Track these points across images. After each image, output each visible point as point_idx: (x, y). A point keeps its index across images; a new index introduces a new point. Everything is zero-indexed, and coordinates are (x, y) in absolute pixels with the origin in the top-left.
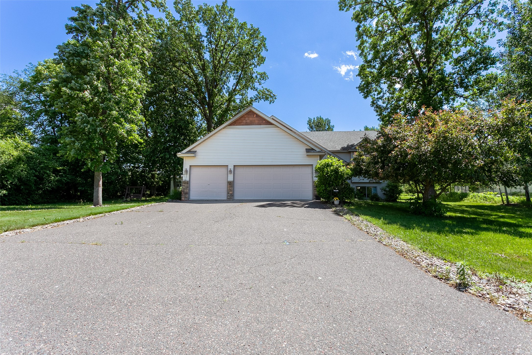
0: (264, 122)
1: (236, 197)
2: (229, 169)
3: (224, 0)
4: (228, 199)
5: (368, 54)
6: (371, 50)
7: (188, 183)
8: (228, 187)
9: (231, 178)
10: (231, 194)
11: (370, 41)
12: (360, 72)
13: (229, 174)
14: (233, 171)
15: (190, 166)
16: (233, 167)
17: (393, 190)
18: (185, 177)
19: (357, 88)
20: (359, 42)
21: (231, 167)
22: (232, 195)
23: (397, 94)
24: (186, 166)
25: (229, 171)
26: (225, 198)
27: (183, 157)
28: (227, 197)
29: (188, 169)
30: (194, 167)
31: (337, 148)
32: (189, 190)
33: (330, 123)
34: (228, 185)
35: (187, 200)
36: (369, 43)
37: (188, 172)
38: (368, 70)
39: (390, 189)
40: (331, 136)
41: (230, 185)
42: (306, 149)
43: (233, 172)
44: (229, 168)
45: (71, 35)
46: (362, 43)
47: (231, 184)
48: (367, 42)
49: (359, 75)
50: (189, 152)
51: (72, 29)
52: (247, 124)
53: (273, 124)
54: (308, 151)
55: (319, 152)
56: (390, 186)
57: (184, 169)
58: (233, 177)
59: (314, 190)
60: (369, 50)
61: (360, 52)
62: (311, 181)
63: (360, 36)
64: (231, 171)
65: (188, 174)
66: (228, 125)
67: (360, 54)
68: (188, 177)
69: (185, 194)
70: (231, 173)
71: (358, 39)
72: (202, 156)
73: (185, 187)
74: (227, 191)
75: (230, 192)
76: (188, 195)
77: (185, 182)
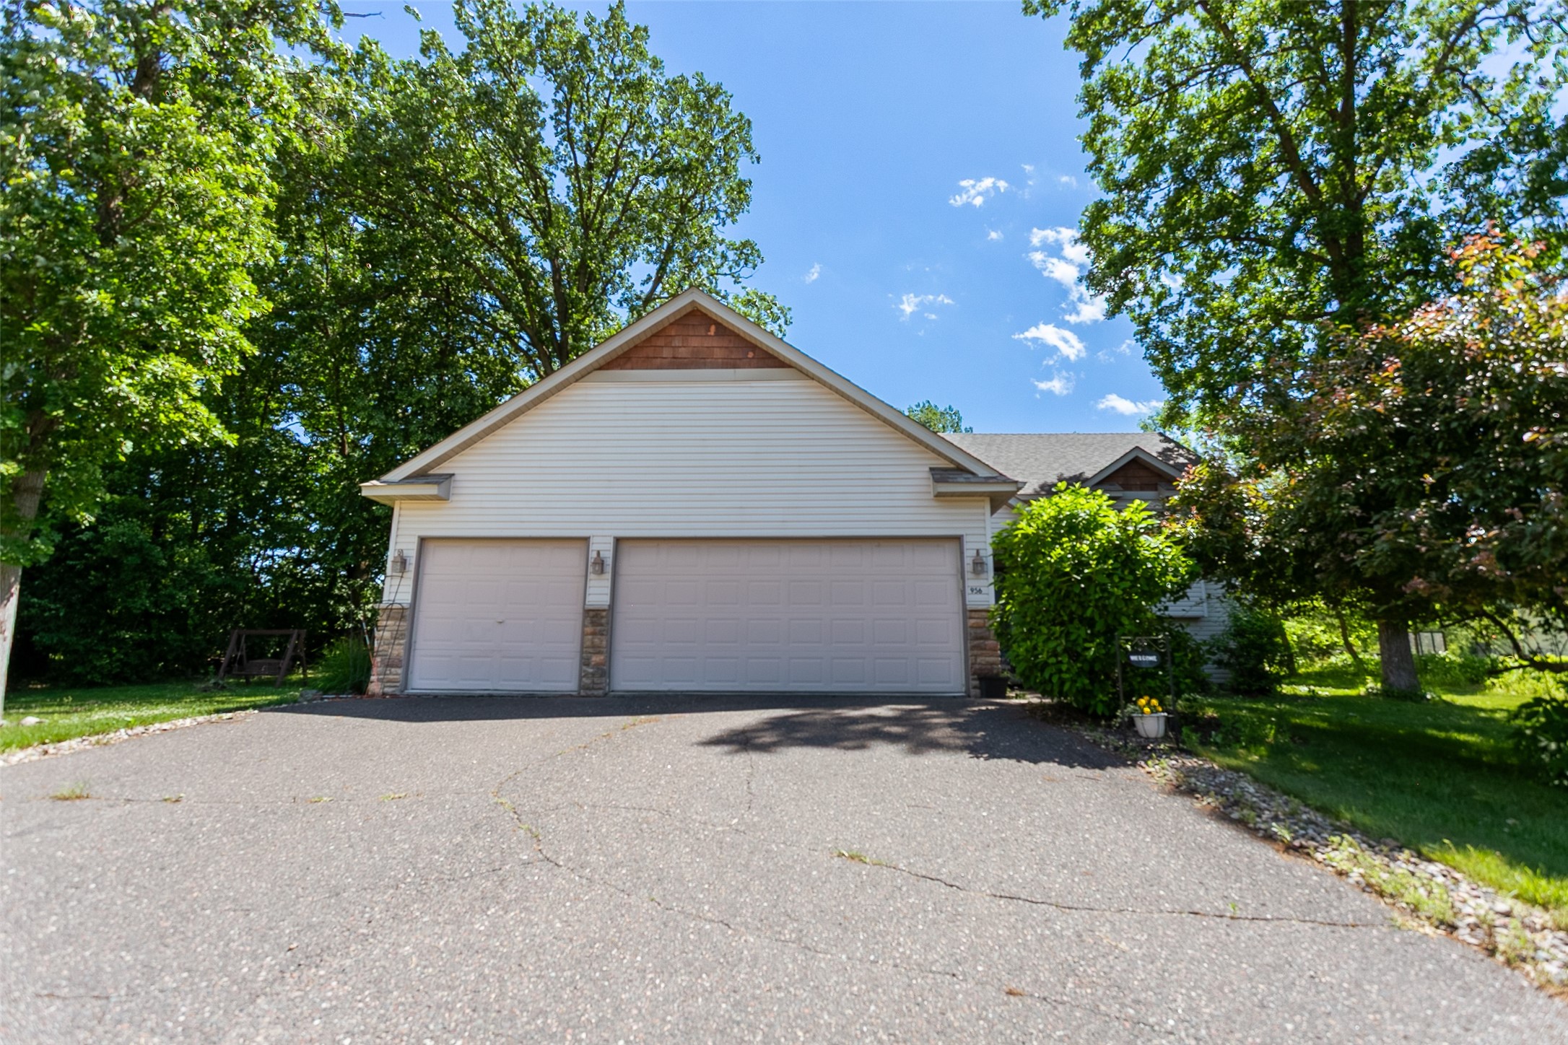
0: (751, 355)
1: (622, 680)
2: (593, 555)
3: (614, 1)
4: (581, 687)
5: (1117, 167)
6: (1128, 153)
7: (408, 615)
8: (584, 634)
9: (599, 594)
10: (598, 665)
11: (1126, 120)
12: (1089, 227)
13: (591, 576)
14: (609, 562)
15: (422, 540)
16: (610, 547)
18: (395, 589)
20: (1087, 124)
21: (602, 545)
22: (604, 671)
24: (402, 540)
25: (591, 561)
26: (566, 681)
27: (393, 498)
28: (581, 678)
29: (411, 553)
30: (440, 543)
32: (409, 648)
34: (584, 626)
35: (394, 696)
36: (1125, 126)
37: (411, 568)
41: (593, 624)
42: (931, 469)
43: (609, 569)
44: (594, 547)
46: (1100, 126)
47: (599, 623)
48: (1115, 123)
49: (1085, 238)
50: (421, 476)
52: (677, 363)
53: (789, 365)
54: (939, 475)
55: (987, 480)
57: (391, 555)
58: (608, 591)
59: (973, 648)
60: (1121, 151)
61: (1090, 157)
62: (955, 606)
63: (1091, 101)
64: (600, 563)
65: (410, 575)
66: (597, 366)
67: (1090, 168)
68: (410, 589)
69: (390, 664)
70: (602, 572)
71: (1086, 112)
72: (478, 498)
73: (387, 634)
74: (582, 652)
75: (596, 659)
76: (400, 671)
77: (389, 610)
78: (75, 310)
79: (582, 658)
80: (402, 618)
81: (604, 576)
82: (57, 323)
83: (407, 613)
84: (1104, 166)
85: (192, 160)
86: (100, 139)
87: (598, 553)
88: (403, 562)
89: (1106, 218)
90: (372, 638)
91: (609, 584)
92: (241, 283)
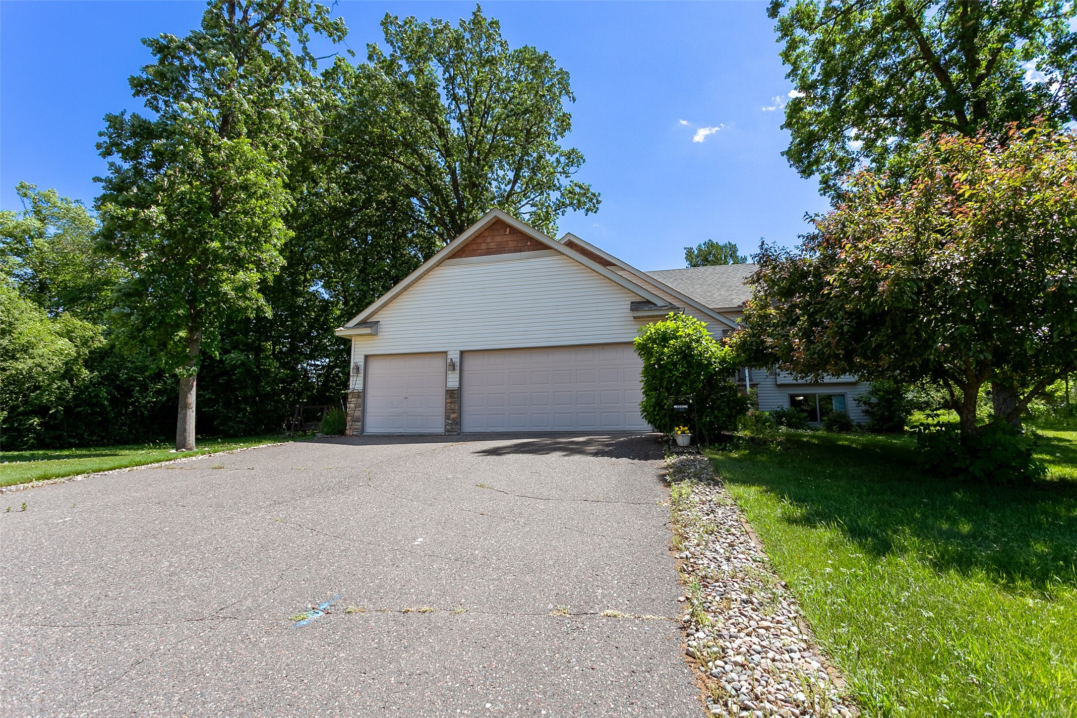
0: (529, 243)
1: (468, 426)
2: (449, 361)
3: (475, 7)
4: (446, 431)
5: (810, 71)
7: (362, 395)
8: (446, 403)
9: (453, 382)
10: (454, 419)
12: (790, 116)
13: (449, 372)
14: (458, 364)
15: (366, 357)
16: (458, 356)
17: (889, 401)
18: (355, 383)
19: (782, 154)
20: (784, 44)
21: (454, 356)
22: (458, 422)
23: (892, 159)
24: (357, 358)
25: (448, 364)
26: (441, 430)
27: (351, 336)
28: (446, 426)
29: (361, 364)
30: (375, 358)
31: (735, 301)
32: (364, 412)
33: (735, 251)
34: (446, 399)
35: (357, 436)
37: (362, 371)
38: (809, 109)
39: (881, 399)
40: (726, 275)
41: (451, 397)
42: (632, 303)
43: (458, 368)
44: (449, 357)
45: (142, 99)
46: (793, 45)
47: (454, 397)
48: (804, 42)
49: (788, 125)
50: (363, 323)
51: (142, 86)
52: (489, 252)
53: (551, 248)
54: (636, 306)
56: (879, 390)
57: (352, 365)
58: (458, 380)
60: (811, 60)
61: (789, 68)
63: (785, 29)
64: (453, 365)
65: (362, 375)
66: (447, 257)
67: (788, 76)
68: (362, 382)
69: (355, 420)
70: (454, 369)
71: (782, 37)
72: (392, 333)
73: (352, 405)
74: (446, 413)
75: (453, 416)
76: (359, 424)
77: (352, 393)
78: (205, 251)
79: (446, 415)
80: (359, 397)
81: (455, 372)
82: (199, 259)
83: (361, 394)
84: (800, 72)
85: (249, 166)
86: (209, 161)
87: (452, 360)
88: (357, 369)
89: (802, 109)
90: (346, 408)
91: (458, 376)
92: (278, 225)
